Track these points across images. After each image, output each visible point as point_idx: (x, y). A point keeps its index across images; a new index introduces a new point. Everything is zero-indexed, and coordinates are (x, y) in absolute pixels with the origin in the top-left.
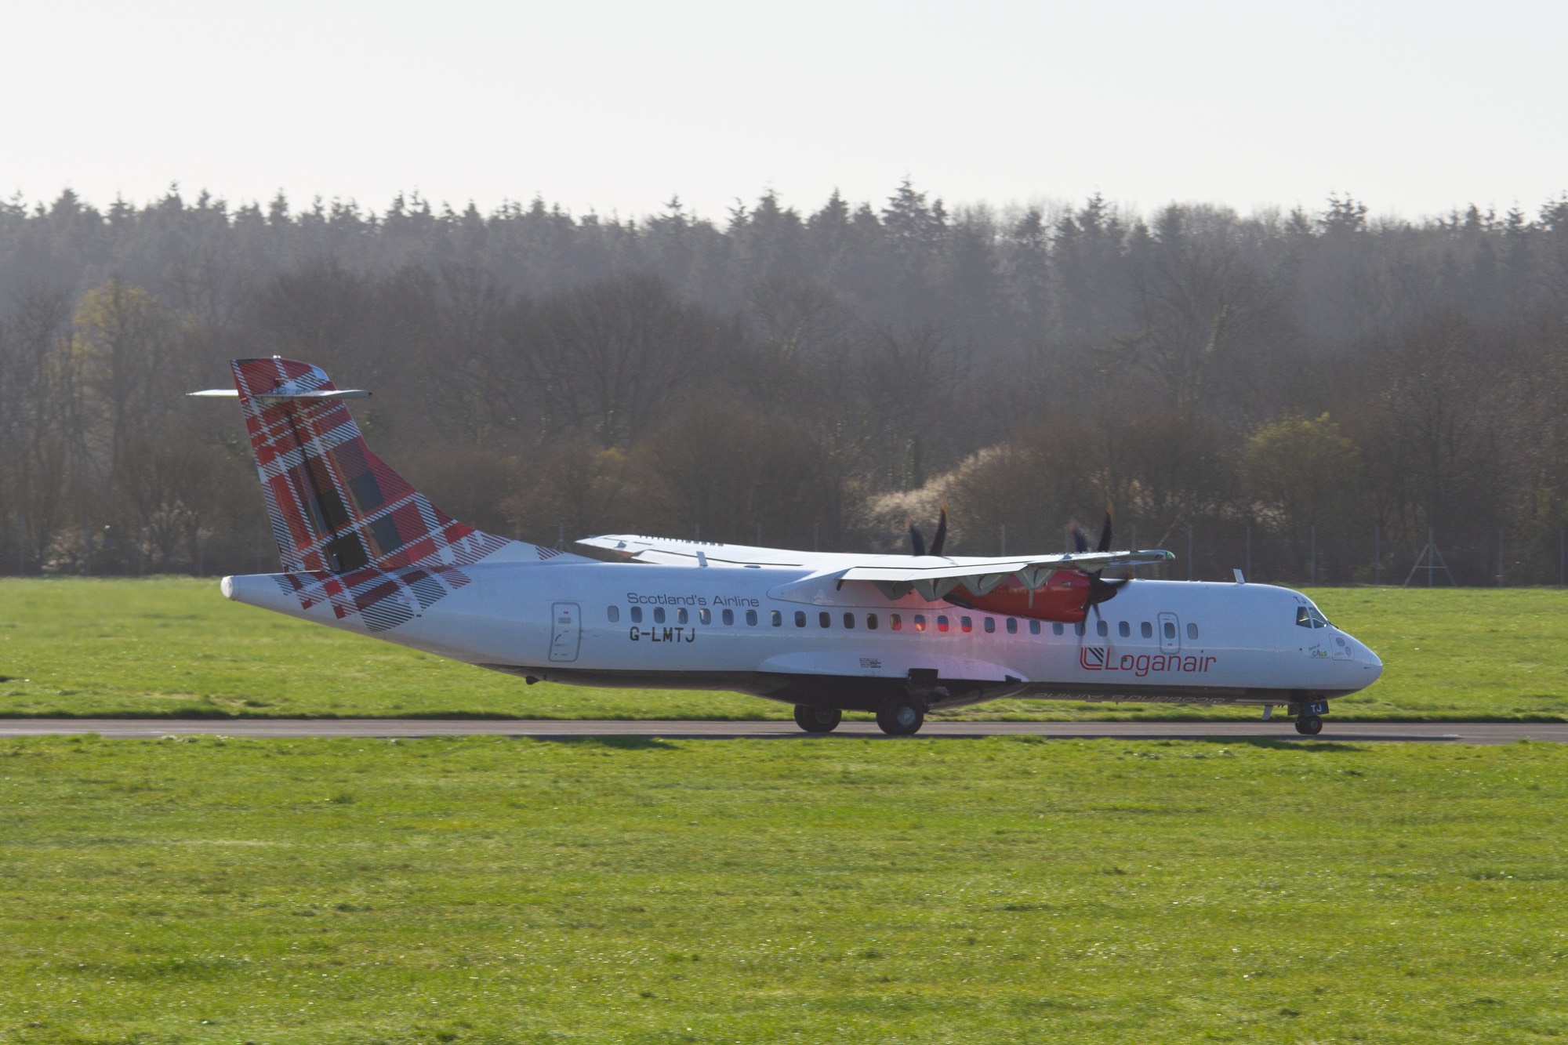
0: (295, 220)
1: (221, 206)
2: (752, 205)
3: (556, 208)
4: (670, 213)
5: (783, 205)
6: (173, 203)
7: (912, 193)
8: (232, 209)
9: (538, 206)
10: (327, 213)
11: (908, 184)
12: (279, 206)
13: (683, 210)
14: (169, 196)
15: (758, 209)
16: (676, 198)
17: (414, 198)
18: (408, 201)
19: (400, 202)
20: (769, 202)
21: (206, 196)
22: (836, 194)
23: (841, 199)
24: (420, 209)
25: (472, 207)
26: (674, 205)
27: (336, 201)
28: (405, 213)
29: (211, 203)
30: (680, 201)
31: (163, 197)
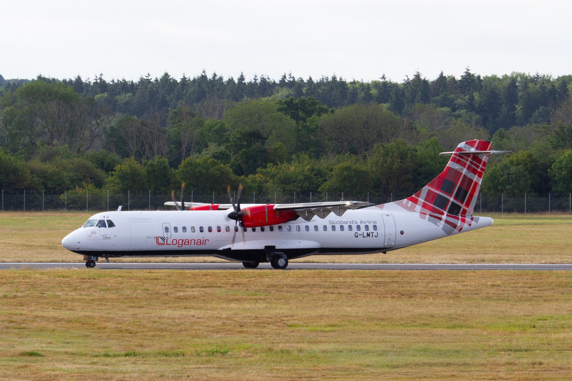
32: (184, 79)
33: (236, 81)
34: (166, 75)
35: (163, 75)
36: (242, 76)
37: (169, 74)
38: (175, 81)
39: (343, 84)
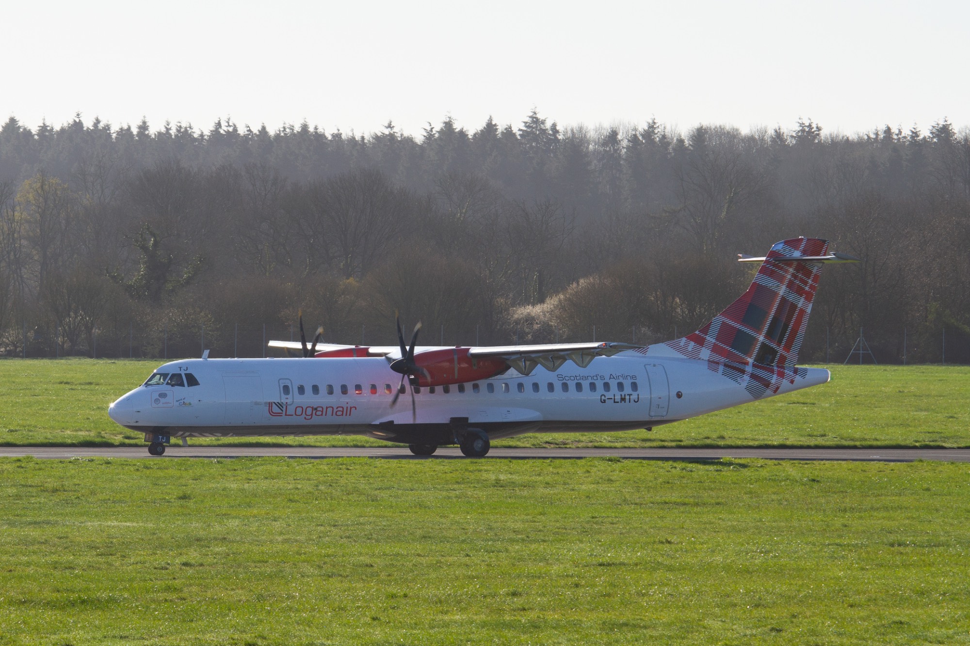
0: (153, 136)
1: (107, 128)
2: (438, 126)
3: (316, 128)
4: (387, 132)
5: (457, 127)
6: (78, 125)
7: (537, 119)
8: (114, 129)
9: (305, 127)
10: (173, 132)
11: (535, 113)
12: (144, 127)
13: (395, 130)
14: (75, 121)
15: (442, 129)
16: (391, 122)
17: (228, 122)
18: (224, 124)
19: (219, 125)
20: (448, 125)
21: (98, 121)
22: (491, 120)
23: (493, 123)
24: (231, 129)
25: (264, 128)
26: (390, 126)
27: (179, 124)
28: (222, 132)
29: (101, 126)
30: (393, 124)
31: (71, 122)
32: (44, 129)
33: (135, 131)
34: (13, 121)
35: (8, 121)
36: (144, 123)
37: (17, 118)
38: (28, 133)
39: (319, 137)
